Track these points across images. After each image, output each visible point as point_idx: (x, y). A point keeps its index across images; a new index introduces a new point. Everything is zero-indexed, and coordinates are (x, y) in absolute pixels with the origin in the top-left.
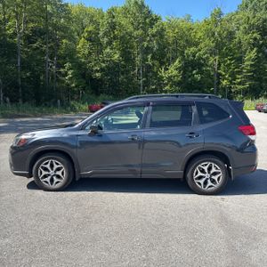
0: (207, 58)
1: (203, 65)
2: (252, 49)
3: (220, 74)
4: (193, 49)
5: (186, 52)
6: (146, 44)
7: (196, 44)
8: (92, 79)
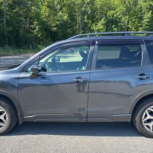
0: (121, 17)
1: (118, 22)
2: (149, 11)
3: (129, 28)
4: (112, 12)
5: (108, 14)
6: (83, 9)
7: (114, 9)
8: (51, 32)
